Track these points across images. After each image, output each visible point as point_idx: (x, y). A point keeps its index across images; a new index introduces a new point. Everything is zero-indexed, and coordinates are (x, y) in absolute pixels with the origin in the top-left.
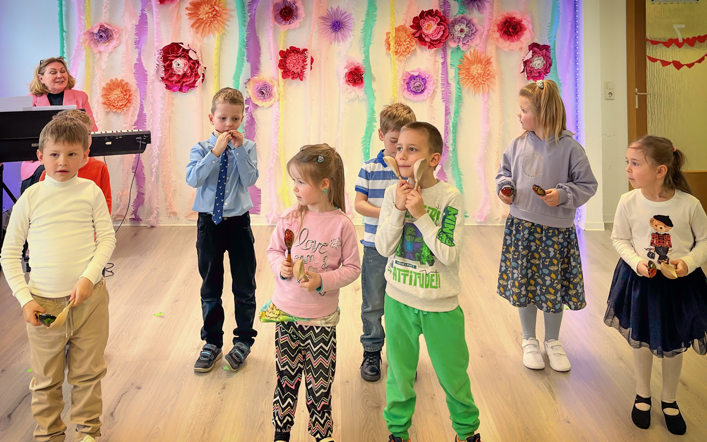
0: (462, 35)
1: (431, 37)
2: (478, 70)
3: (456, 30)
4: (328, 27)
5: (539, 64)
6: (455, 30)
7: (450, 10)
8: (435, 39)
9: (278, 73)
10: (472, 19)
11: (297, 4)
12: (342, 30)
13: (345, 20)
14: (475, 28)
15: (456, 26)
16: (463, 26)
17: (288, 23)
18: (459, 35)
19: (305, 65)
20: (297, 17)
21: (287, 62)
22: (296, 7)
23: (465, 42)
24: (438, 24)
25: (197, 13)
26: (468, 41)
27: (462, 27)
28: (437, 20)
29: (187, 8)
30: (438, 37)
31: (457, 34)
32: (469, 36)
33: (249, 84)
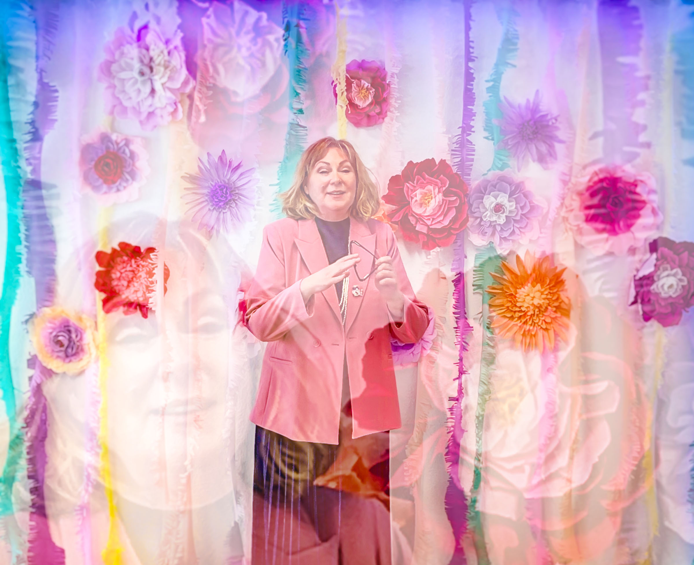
0: (499, 217)
1: (429, 223)
2: (533, 298)
3: (487, 207)
4: (203, 200)
5: (671, 286)
6: (484, 207)
7: (472, 160)
8: (439, 226)
9: (95, 299)
10: (523, 182)
11: (133, 147)
12: (234, 205)
13: (239, 184)
14: (530, 202)
15: (486, 197)
16: (503, 199)
17: (114, 190)
18: (494, 218)
19: (152, 283)
20: (133, 175)
21: (114, 276)
22: (132, 154)
23: (506, 234)
24: (446, 194)
26: (513, 232)
27: (499, 200)
28: (443, 183)
30: (446, 223)
31: (489, 216)
32: (516, 221)
33: (33, 323)
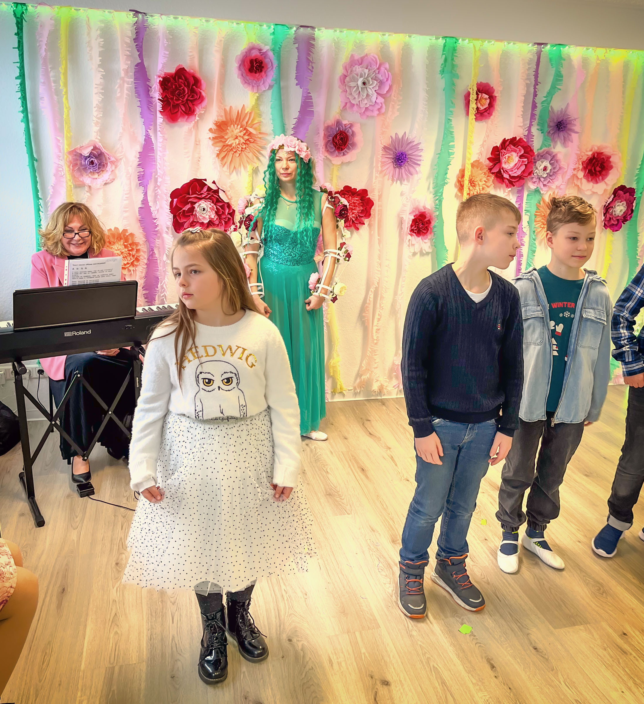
0: (544, 173)
1: (510, 173)
4: (391, 161)
5: (620, 211)
6: (536, 167)
7: (533, 141)
8: (515, 175)
10: (556, 154)
11: (354, 129)
13: (410, 152)
14: (558, 165)
15: (538, 162)
17: (342, 154)
18: (541, 174)
20: (354, 145)
22: (353, 132)
24: (521, 157)
25: (223, 137)
26: (549, 181)
27: (545, 164)
28: (520, 151)
29: (210, 130)
30: (519, 173)
32: (551, 176)
